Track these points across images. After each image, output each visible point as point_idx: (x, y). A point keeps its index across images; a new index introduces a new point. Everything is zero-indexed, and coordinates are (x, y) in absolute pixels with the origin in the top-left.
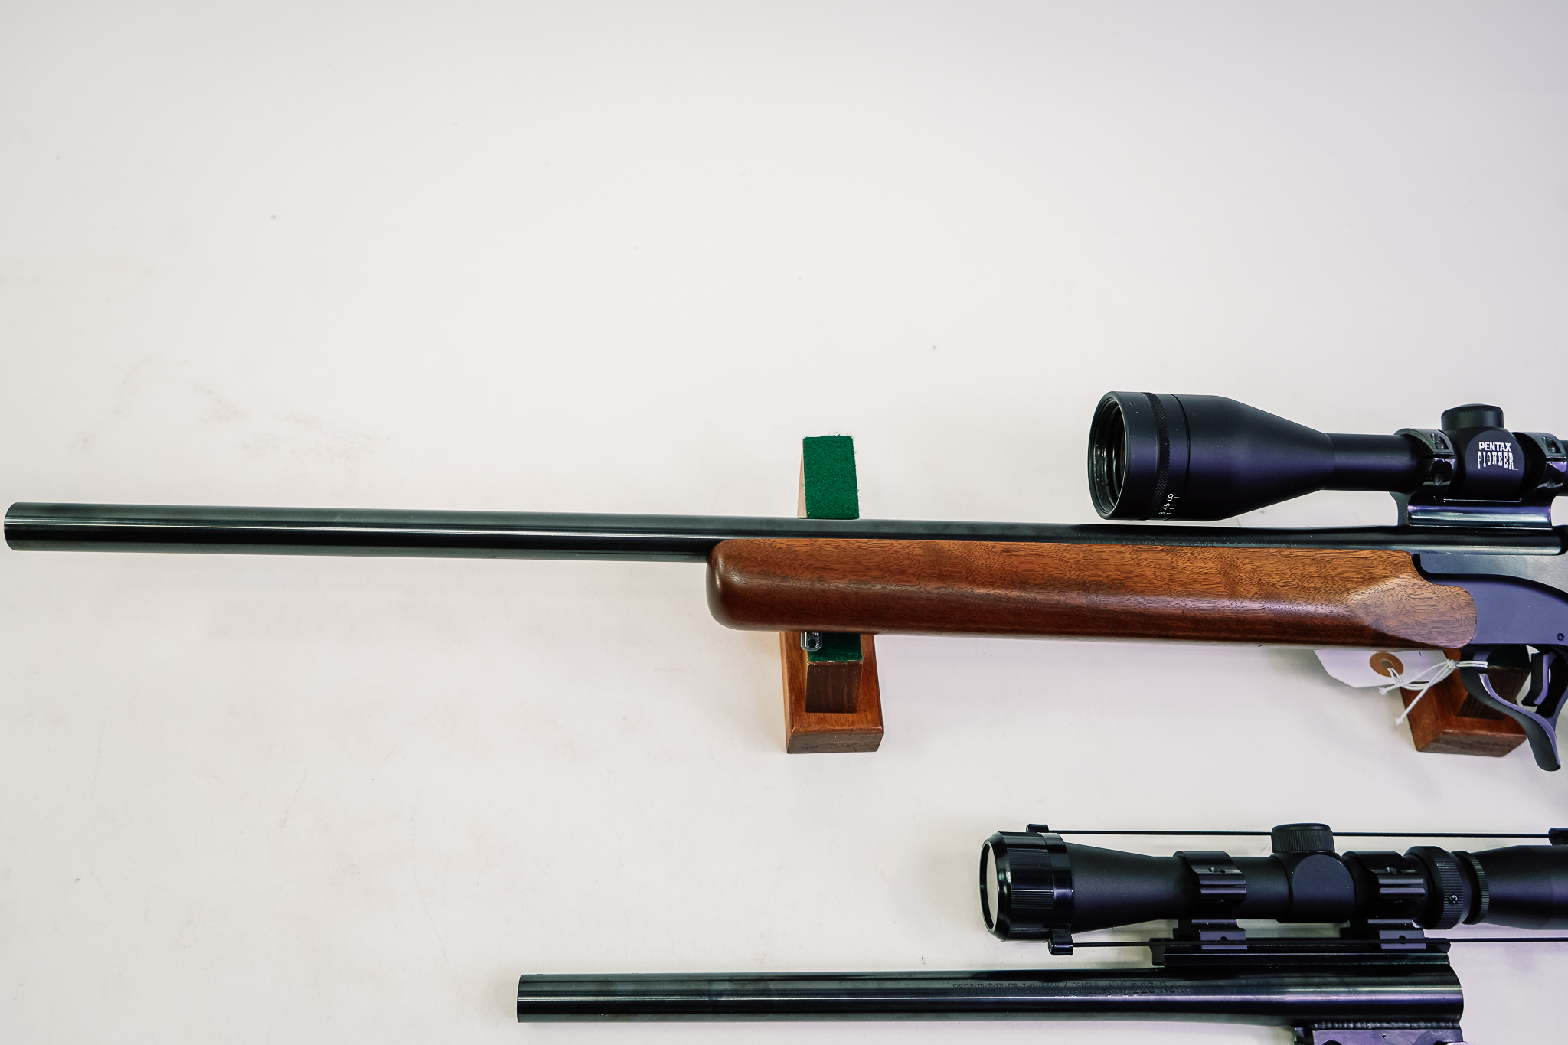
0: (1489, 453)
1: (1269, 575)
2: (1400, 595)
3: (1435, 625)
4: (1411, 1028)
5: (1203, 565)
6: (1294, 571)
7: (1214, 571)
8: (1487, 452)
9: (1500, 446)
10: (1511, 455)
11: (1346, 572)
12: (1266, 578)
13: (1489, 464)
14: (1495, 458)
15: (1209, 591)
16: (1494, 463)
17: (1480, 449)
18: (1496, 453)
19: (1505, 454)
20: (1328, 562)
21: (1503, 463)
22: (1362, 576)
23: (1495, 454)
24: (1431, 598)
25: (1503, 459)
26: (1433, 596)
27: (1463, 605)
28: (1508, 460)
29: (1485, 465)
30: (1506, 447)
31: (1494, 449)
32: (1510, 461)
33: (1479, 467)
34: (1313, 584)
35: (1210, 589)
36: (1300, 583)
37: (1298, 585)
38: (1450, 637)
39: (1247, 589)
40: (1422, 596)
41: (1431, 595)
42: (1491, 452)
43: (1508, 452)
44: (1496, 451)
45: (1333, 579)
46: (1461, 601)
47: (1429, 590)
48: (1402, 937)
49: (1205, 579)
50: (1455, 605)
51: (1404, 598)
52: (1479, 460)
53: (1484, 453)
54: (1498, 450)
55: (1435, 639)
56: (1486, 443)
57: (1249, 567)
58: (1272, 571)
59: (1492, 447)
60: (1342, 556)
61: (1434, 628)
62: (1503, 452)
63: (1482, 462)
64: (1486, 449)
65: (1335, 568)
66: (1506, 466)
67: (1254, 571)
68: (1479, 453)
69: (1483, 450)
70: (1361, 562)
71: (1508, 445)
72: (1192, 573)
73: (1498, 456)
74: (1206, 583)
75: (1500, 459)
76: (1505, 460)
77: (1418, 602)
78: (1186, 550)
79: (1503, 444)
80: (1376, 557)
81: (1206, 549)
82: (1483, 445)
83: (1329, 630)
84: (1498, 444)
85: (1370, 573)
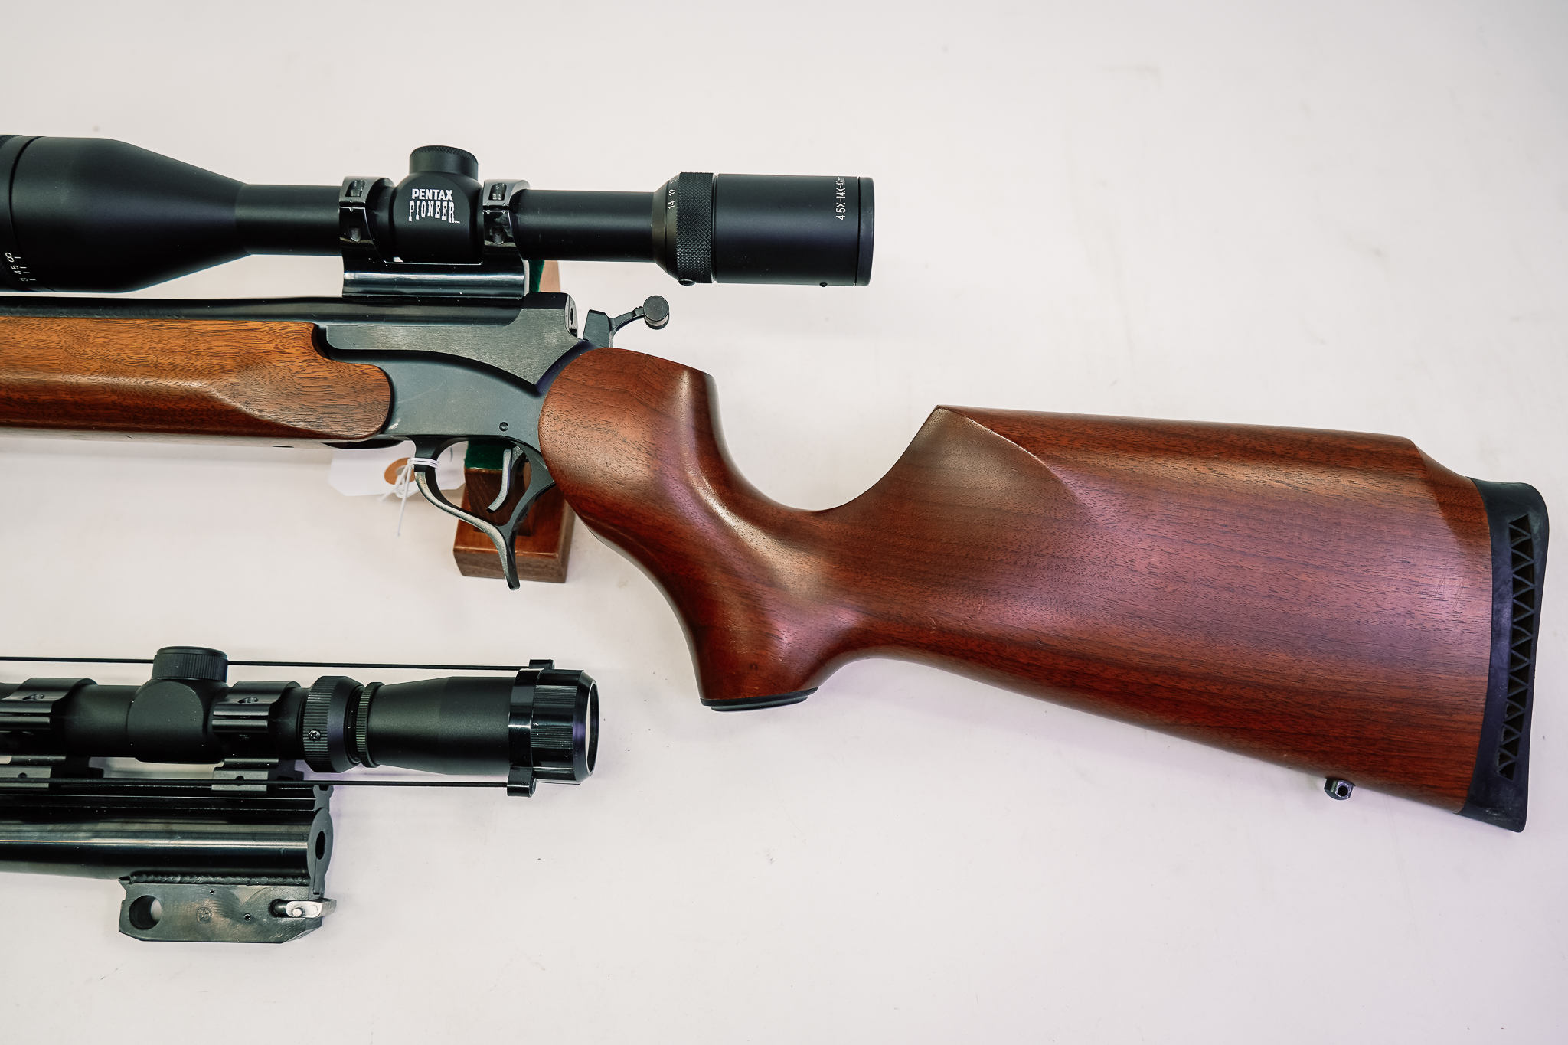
0: (424, 203)
1: (121, 350)
2: (281, 374)
3: (327, 410)
4: (249, 884)
5: (44, 338)
6: (154, 345)
7: (54, 345)
8: (421, 201)
9: (439, 193)
10: (452, 204)
11: (218, 346)
12: (116, 354)
13: (423, 216)
14: (431, 209)
15: (40, 368)
16: (429, 215)
17: (413, 198)
18: (433, 202)
19: (445, 204)
20: (203, 335)
21: (441, 215)
22: (237, 351)
23: (431, 204)
24: (326, 378)
25: (441, 210)
26: (329, 375)
27: (370, 387)
28: (447, 211)
29: (417, 217)
30: (446, 195)
31: (431, 198)
32: (450, 212)
33: (410, 219)
34: (170, 360)
35: (41, 365)
36: (155, 359)
37: (152, 361)
38: (347, 425)
39: (87, 365)
40: (313, 375)
41: (326, 374)
42: (427, 201)
43: (449, 201)
44: (433, 200)
45: (199, 354)
46: (368, 382)
47: (325, 368)
48: (240, 778)
49: (39, 354)
50: (358, 387)
51: (287, 378)
52: (411, 211)
53: (418, 203)
54: (436, 198)
55: (327, 427)
56: (421, 190)
57: (101, 340)
58: (126, 346)
59: (429, 195)
60: (224, 327)
61: (325, 413)
62: (442, 201)
63: (414, 214)
64: (421, 198)
65: (208, 342)
66: (444, 218)
67: (104, 345)
68: (412, 203)
69: (417, 198)
70: (243, 334)
71: (449, 193)
72: (28, 347)
73: (435, 206)
74: (40, 359)
75: (437, 210)
76: (444, 211)
77: (305, 382)
78: (32, 321)
79: (442, 191)
80: (266, 329)
81: (58, 320)
82: (417, 193)
83: (189, 415)
84: (436, 191)
85: (250, 347)
